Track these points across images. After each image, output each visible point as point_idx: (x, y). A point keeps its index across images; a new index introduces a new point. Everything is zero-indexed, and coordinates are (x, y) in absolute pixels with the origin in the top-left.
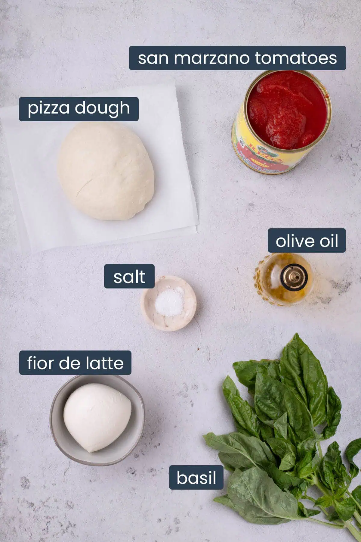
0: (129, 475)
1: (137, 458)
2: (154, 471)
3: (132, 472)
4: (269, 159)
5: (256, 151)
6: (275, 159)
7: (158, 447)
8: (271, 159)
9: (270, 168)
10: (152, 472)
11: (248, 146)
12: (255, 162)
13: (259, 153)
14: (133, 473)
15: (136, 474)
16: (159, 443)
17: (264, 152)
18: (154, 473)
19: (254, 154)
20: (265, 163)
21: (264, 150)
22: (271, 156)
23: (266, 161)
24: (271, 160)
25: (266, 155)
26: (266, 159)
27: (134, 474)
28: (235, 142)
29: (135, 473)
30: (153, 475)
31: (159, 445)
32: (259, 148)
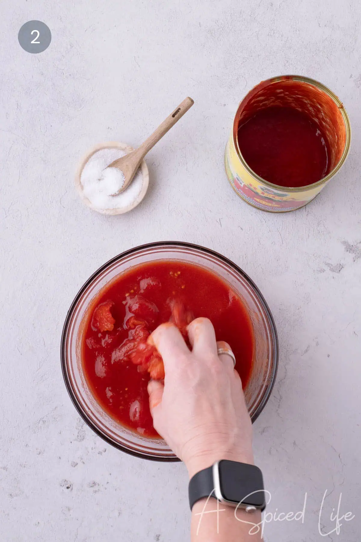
0: (63, 490)
1: (75, 466)
2: (97, 485)
3: (67, 486)
4: (277, 198)
5: (259, 191)
6: (284, 198)
7: (103, 453)
9: (282, 207)
10: (94, 487)
11: (248, 186)
12: (261, 202)
13: (263, 193)
14: (68, 488)
15: (72, 489)
16: (105, 448)
17: (269, 192)
18: (96, 488)
19: (257, 194)
20: (274, 203)
21: (268, 190)
22: (280, 196)
23: (275, 201)
24: (281, 200)
25: (273, 196)
26: (274, 199)
27: (70, 489)
28: (231, 179)
29: (71, 487)
30: (95, 492)
31: (105, 451)
32: (262, 189)
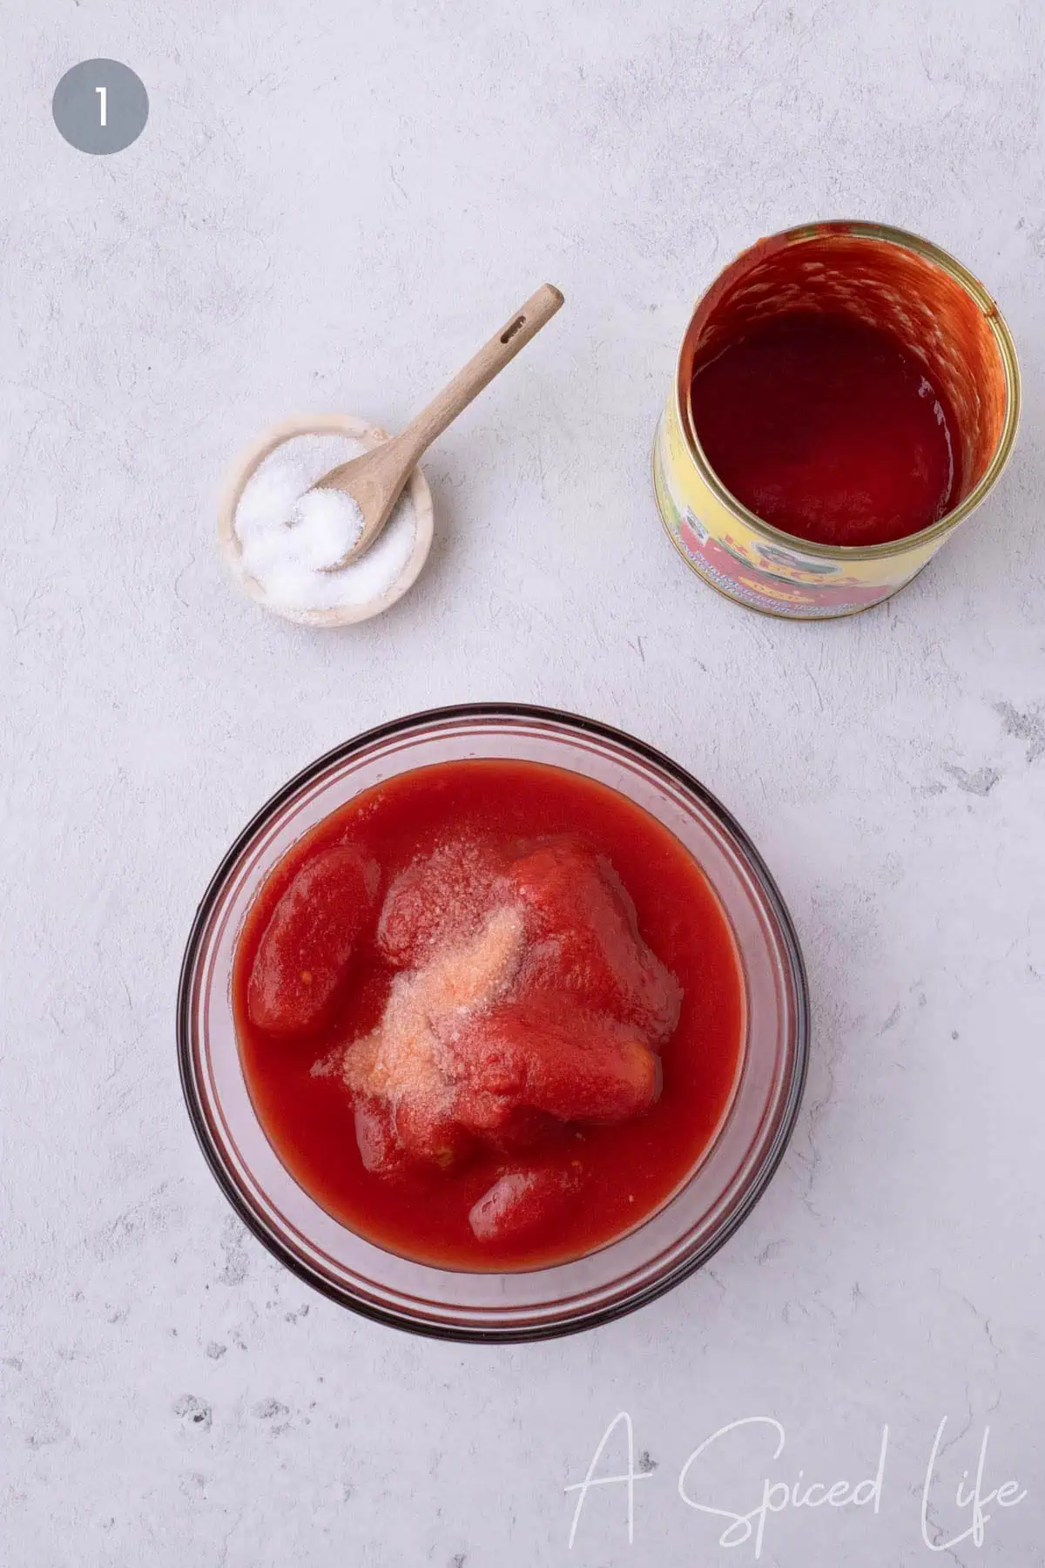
0: (183, 1426)
1: (218, 1357)
2: (283, 1412)
3: (196, 1413)
4: (806, 579)
5: (754, 557)
6: (828, 579)
7: (300, 1318)
8: (816, 581)
9: (820, 603)
10: (274, 1415)
11: (720, 542)
12: (759, 589)
13: (764, 564)
14: (197, 1419)
15: (209, 1424)
16: (307, 1304)
17: (785, 561)
18: (279, 1420)
19: (747, 565)
20: (797, 592)
21: (781, 554)
22: (813, 572)
23: (799, 586)
24: (816, 584)
25: (795, 571)
26: (794, 579)
27: (203, 1423)
28: (671, 520)
29: (207, 1418)
30: (277, 1431)
31: (307, 1312)
32: (762, 551)
